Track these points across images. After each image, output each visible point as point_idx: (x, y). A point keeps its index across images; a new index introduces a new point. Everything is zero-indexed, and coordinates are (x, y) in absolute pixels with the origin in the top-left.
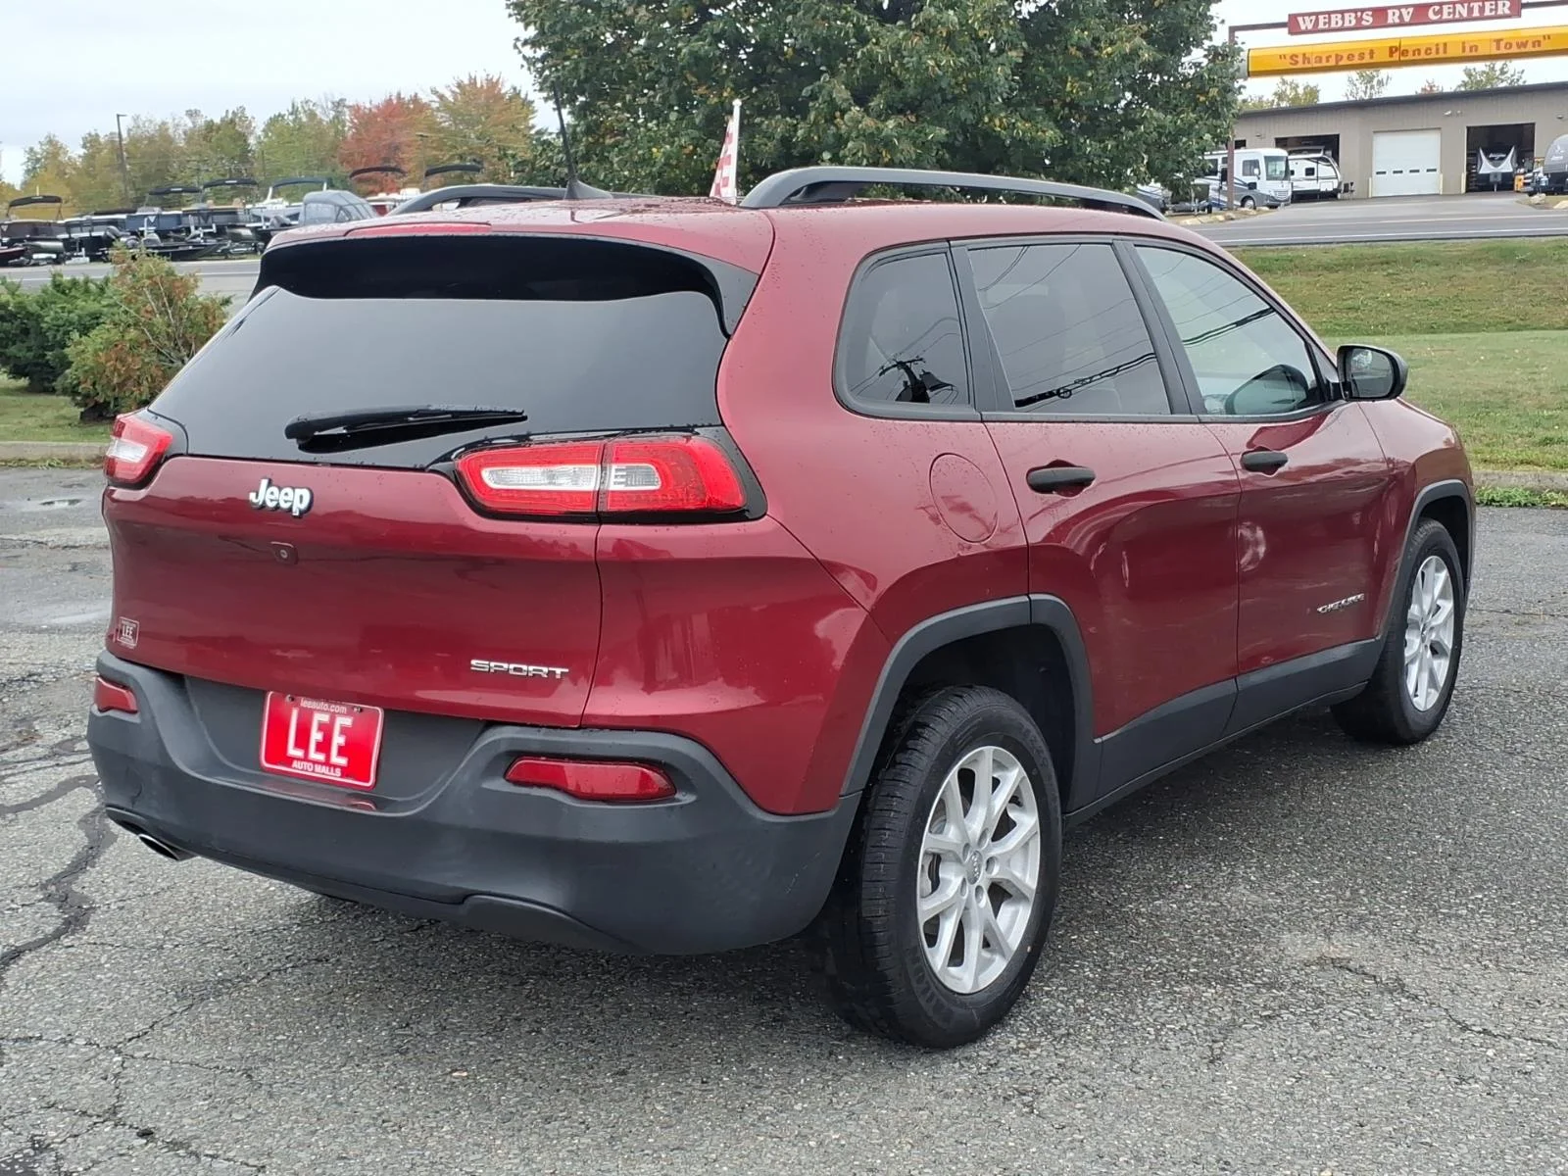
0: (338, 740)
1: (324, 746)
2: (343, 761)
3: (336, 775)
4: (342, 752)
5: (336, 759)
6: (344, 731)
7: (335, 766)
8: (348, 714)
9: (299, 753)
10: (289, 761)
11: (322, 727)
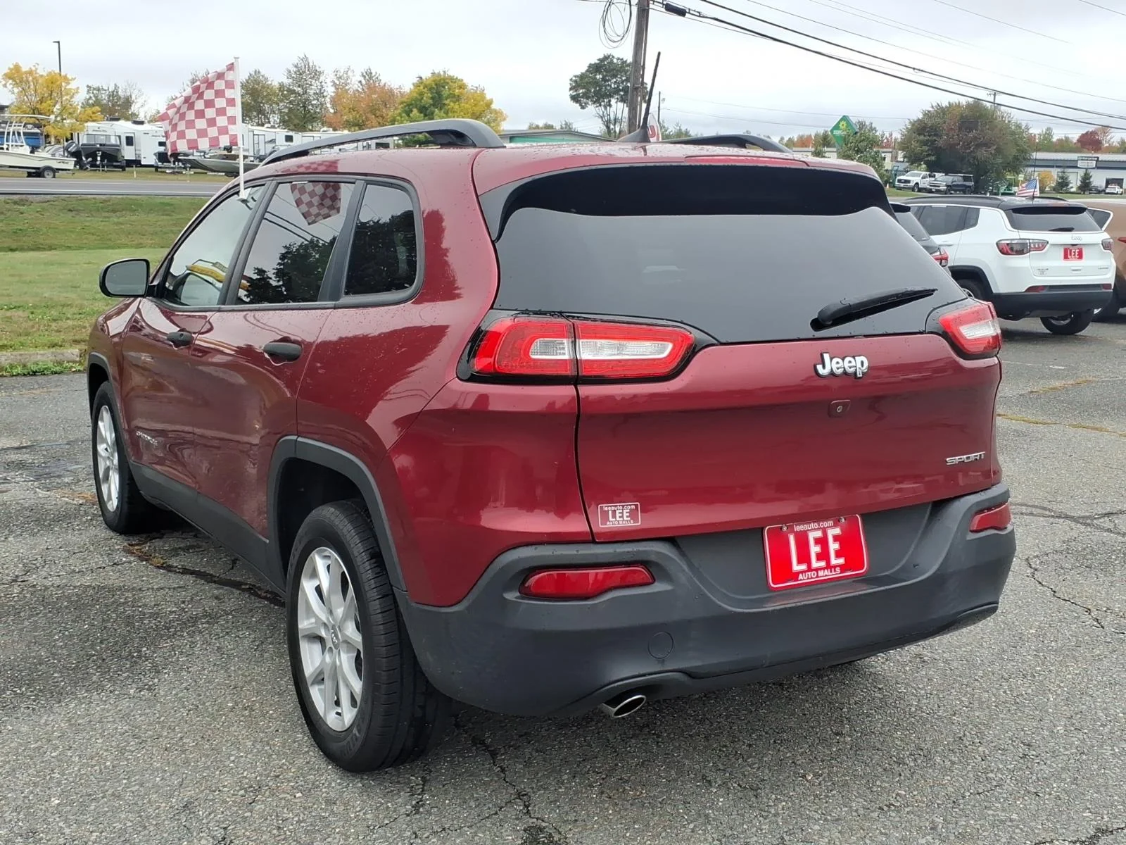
0: (834, 546)
1: (823, 555)
2: (841, 561)
3: (837, 573)
4: (838, 555)
5: (834, 561)
6: (836, 538)
7: (835, 567)
8: (835, 525)
9: (803, 567)
10: (795, 576)
11: (817, 541)
